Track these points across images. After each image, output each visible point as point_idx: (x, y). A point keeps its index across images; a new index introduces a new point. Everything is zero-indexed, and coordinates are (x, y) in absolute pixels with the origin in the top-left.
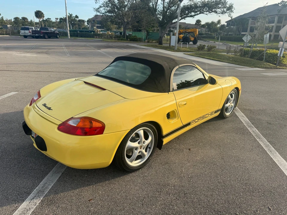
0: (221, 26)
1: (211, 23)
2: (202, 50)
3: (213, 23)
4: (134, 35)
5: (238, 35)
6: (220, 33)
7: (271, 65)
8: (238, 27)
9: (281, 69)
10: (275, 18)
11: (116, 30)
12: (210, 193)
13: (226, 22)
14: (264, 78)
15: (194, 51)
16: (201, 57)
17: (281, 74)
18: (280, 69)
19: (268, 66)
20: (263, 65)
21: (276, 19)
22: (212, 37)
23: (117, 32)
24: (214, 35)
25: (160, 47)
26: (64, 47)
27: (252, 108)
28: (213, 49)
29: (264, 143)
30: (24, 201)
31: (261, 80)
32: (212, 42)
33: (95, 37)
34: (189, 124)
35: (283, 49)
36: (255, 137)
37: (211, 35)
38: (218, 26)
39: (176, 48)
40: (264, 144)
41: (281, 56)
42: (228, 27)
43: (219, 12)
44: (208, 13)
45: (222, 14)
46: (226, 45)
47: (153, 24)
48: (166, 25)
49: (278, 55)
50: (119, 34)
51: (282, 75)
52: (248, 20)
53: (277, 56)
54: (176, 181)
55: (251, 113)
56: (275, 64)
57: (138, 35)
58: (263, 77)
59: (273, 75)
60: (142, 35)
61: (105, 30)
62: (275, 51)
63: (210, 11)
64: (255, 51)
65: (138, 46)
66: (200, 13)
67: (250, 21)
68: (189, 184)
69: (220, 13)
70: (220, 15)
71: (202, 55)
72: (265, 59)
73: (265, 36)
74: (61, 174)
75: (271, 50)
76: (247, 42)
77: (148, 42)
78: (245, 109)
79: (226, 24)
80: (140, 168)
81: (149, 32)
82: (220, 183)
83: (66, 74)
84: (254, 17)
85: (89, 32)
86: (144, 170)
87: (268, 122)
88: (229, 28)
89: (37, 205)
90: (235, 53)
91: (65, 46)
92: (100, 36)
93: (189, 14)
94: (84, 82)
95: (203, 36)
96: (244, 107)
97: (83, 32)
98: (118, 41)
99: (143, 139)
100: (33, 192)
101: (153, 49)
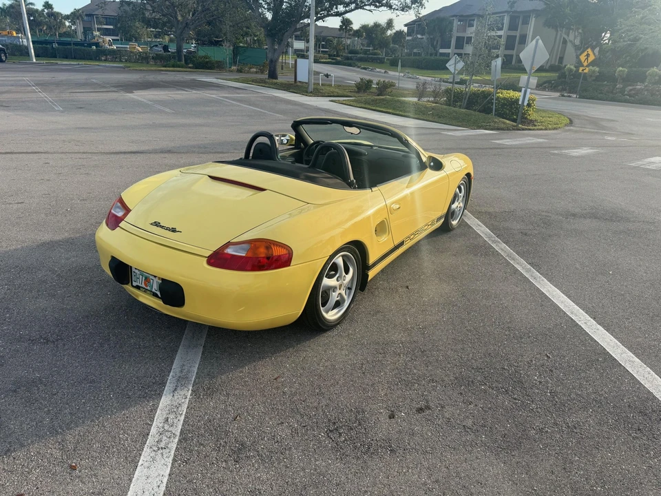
0: (395, 33)
1: (373, 27)
2: (365, 91)
3: (377, 25)
4: (201, 53)
5: (431, 55)
6: (395, 50)
7: (508, 122)
8: (432, 37)
9: (526, 129)
10: (503, 20)
11: (149, 40)
12: (460, 346)
13: (406, 25)
14: (499, 150)
15: (349, 94)
16: (369, 109)
17: (528, 141)
18: (523, 130)
19: (502, 126)
20: (492, 124)
21: (506, 20)
22: (379, 59)
23: (157, 46)
24: (382, 54)
25: (272, 84)
26: (34, 86)
27: (491, 210)
28: (389, 90)
29: (522, 266)
30: (160, 395)
31: (495, 155)
32: (380, 72)
33: (103, 58)
34: (402, 244)
35: (529, 90)
36: (507, 258)
37: (375, 54)
38: (389, 32)
39: (311, 88)
40: (523, 268)
41: (525, 104)
42: (411, 36)
43: (396, 8)
44: (372, 7)
45: (403, 10)
46: (410, 78)
47: (248, 28)
48: (284, 34)
49: (520, 103)
50: (160, 49)
51: (529, 144)
52: (451, 23)
53: (518, 104)
54: (402, 336)
55: (490, 218)
56: (514, 121)
57: (214, 53)
58: (498, 148)
59: (514, 143)
60: (223, 53)
61: (122, 40)
62: (512, 94)
63: (378, 4)
64: (474, 94)
65: (219, 80)
66: (356, 8)
67: (456, 23)
68: (424, 338)
69: (397, 10)
70: (399, 12)
71: (369, 104)
72: (495, 111)
73: (493, 63)
74: (202, 348)
75: (505, 92)
76: (457, 72)
77: (240, 71)
78: (479, 213)
79: (405, 29)
80: (338, 324)
81: (238, 47)
82: (470, 331)
83: (85, 156)
84: (462, 16)
85: (85, 46)
86: (345, 325)
87: (522, 233)
88: (413, 40)
89: (188, 397)
90: (435, 97)
91: (37, 85)
92: (115, 56)
93: (332, 9)
94: (209, 176)
95: (359, 56)
96: (478, 208)
97: (69, 47)
98: (165, 68)
99: (344, 274)
100: (169, 381)
101: (259, 89)
